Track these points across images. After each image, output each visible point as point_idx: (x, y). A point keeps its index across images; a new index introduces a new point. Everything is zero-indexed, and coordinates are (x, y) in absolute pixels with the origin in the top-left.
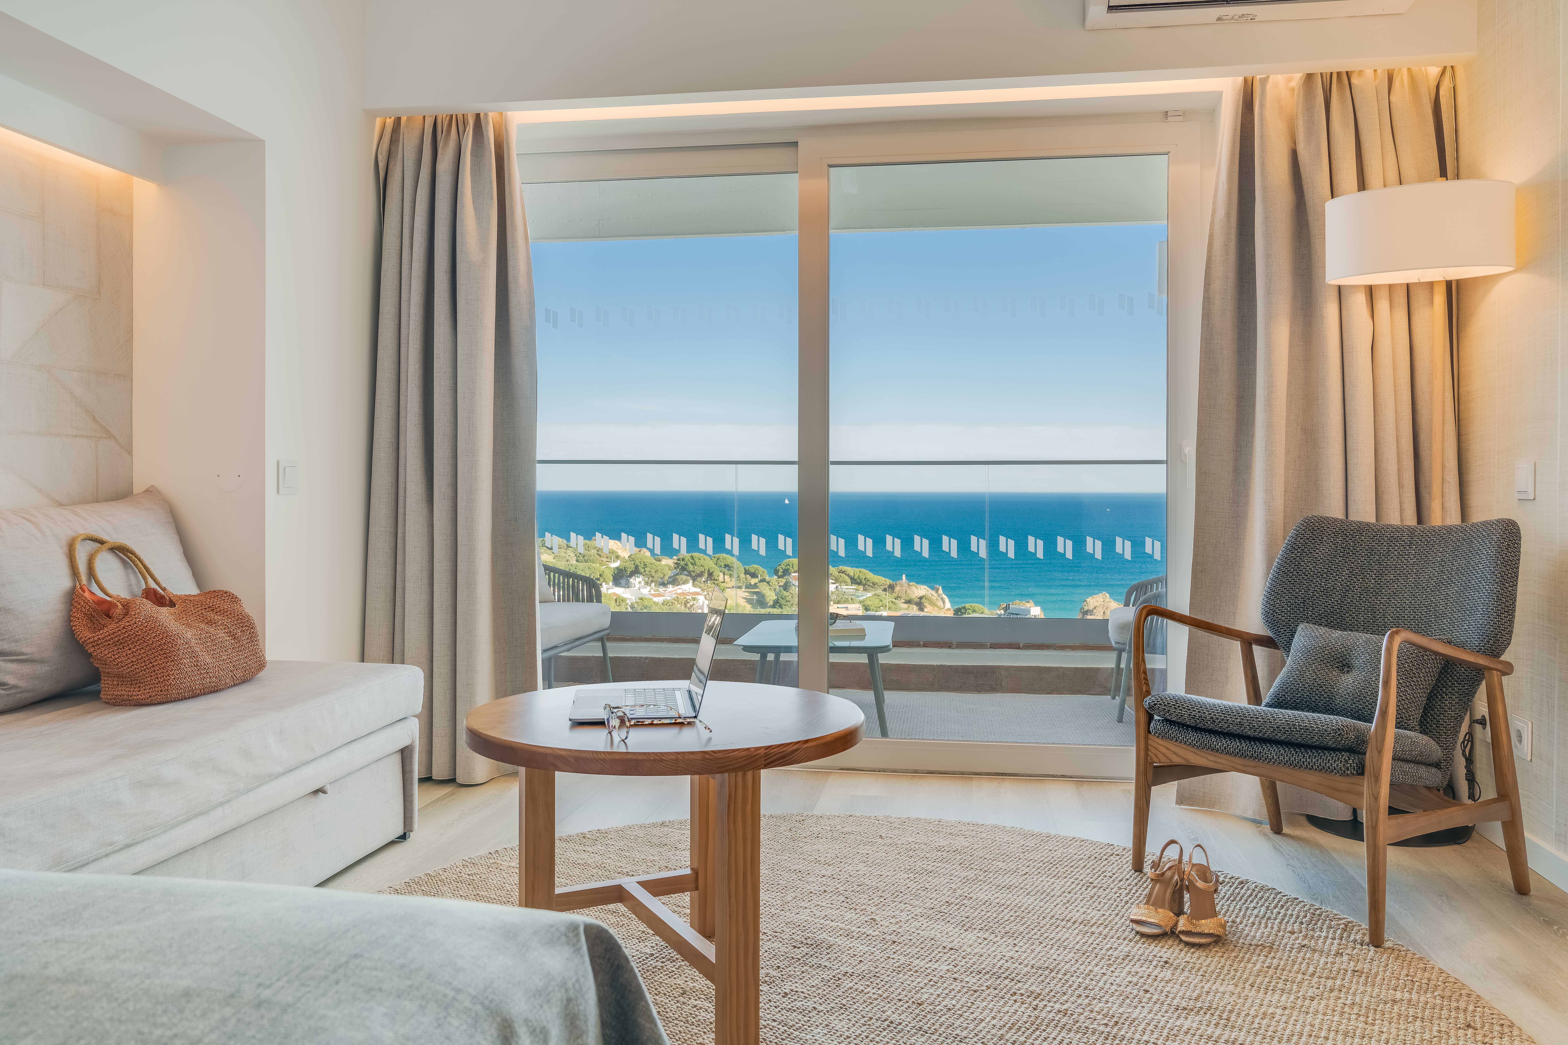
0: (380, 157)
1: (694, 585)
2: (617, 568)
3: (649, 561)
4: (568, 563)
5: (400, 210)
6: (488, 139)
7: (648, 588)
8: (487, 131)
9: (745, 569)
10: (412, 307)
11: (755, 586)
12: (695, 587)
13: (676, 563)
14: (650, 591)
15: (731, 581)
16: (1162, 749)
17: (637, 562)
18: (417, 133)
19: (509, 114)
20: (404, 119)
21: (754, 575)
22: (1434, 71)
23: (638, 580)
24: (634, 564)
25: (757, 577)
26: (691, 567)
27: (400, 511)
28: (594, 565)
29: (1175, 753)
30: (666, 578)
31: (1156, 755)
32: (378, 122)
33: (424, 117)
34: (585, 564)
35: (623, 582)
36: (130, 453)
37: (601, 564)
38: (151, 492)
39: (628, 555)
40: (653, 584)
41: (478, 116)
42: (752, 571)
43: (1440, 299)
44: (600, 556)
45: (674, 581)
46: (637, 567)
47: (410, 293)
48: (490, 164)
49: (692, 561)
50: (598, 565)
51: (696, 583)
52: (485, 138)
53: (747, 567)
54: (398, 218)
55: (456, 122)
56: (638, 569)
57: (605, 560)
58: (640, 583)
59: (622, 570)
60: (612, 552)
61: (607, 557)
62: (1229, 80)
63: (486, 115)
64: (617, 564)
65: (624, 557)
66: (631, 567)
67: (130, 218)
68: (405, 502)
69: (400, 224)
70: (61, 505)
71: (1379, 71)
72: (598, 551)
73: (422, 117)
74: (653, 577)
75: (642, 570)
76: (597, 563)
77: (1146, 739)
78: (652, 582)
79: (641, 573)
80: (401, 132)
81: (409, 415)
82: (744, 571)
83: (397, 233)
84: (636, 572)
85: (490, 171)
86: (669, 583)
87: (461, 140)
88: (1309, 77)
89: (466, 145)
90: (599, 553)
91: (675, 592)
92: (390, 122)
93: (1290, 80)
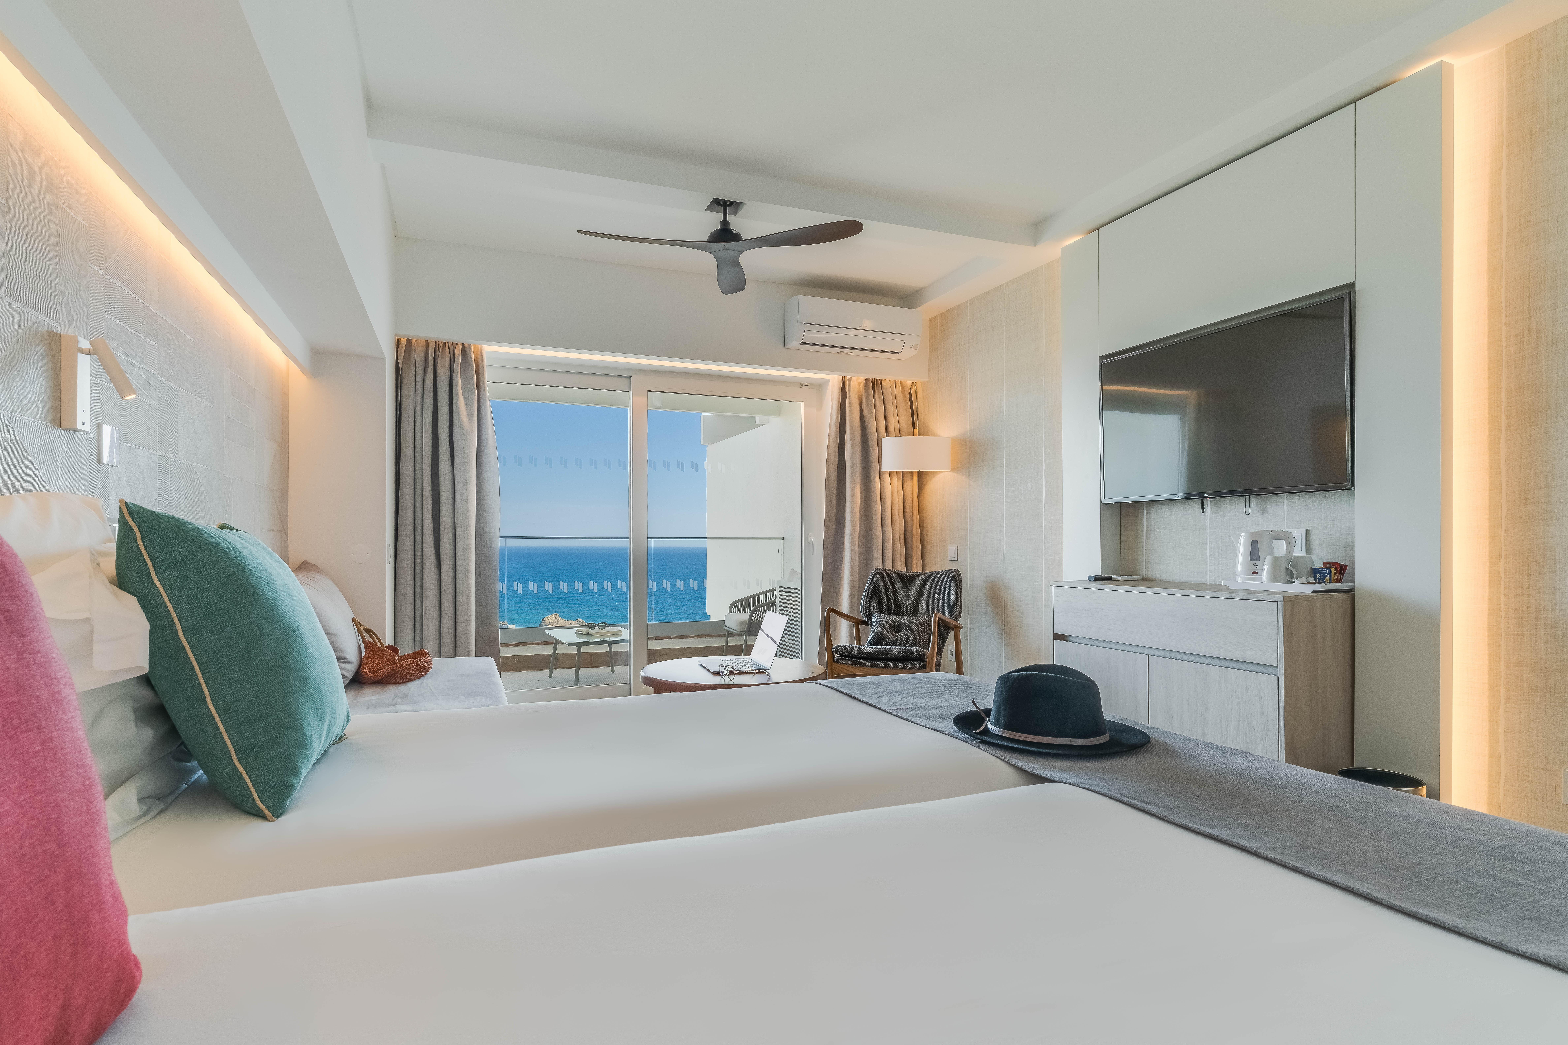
5: (414, 394)
6: (471, 358)
8: (470, 354)
10: (425, 453)
16: (840, 668)
18: (422, 349)
19: (483, 347)
20: (414, 341)
22: (909, 383)
27: (417, 572)
29: (846, 670)
31: (837, 671)
33: (427, 341)
41: (464, 345)
43: (915, 478)
47: (423, 444)
48: (472, 374)
52: (469, 358)
54: (413, 398)
55: (449, 346)
62: (836, 377)
63: (469, 345)
68: (422, 567)
69: (414, 402)
71: (892, 381)
73: (425, 340)
77: (832, 665)
80: (412, 347)
81: (425, 516)
83: (413, 408)
85: (473, 378)
87: (453, 358)
88: (867, 379)
89: (458, 361)
92: (404, 340)
93: (858, 379)
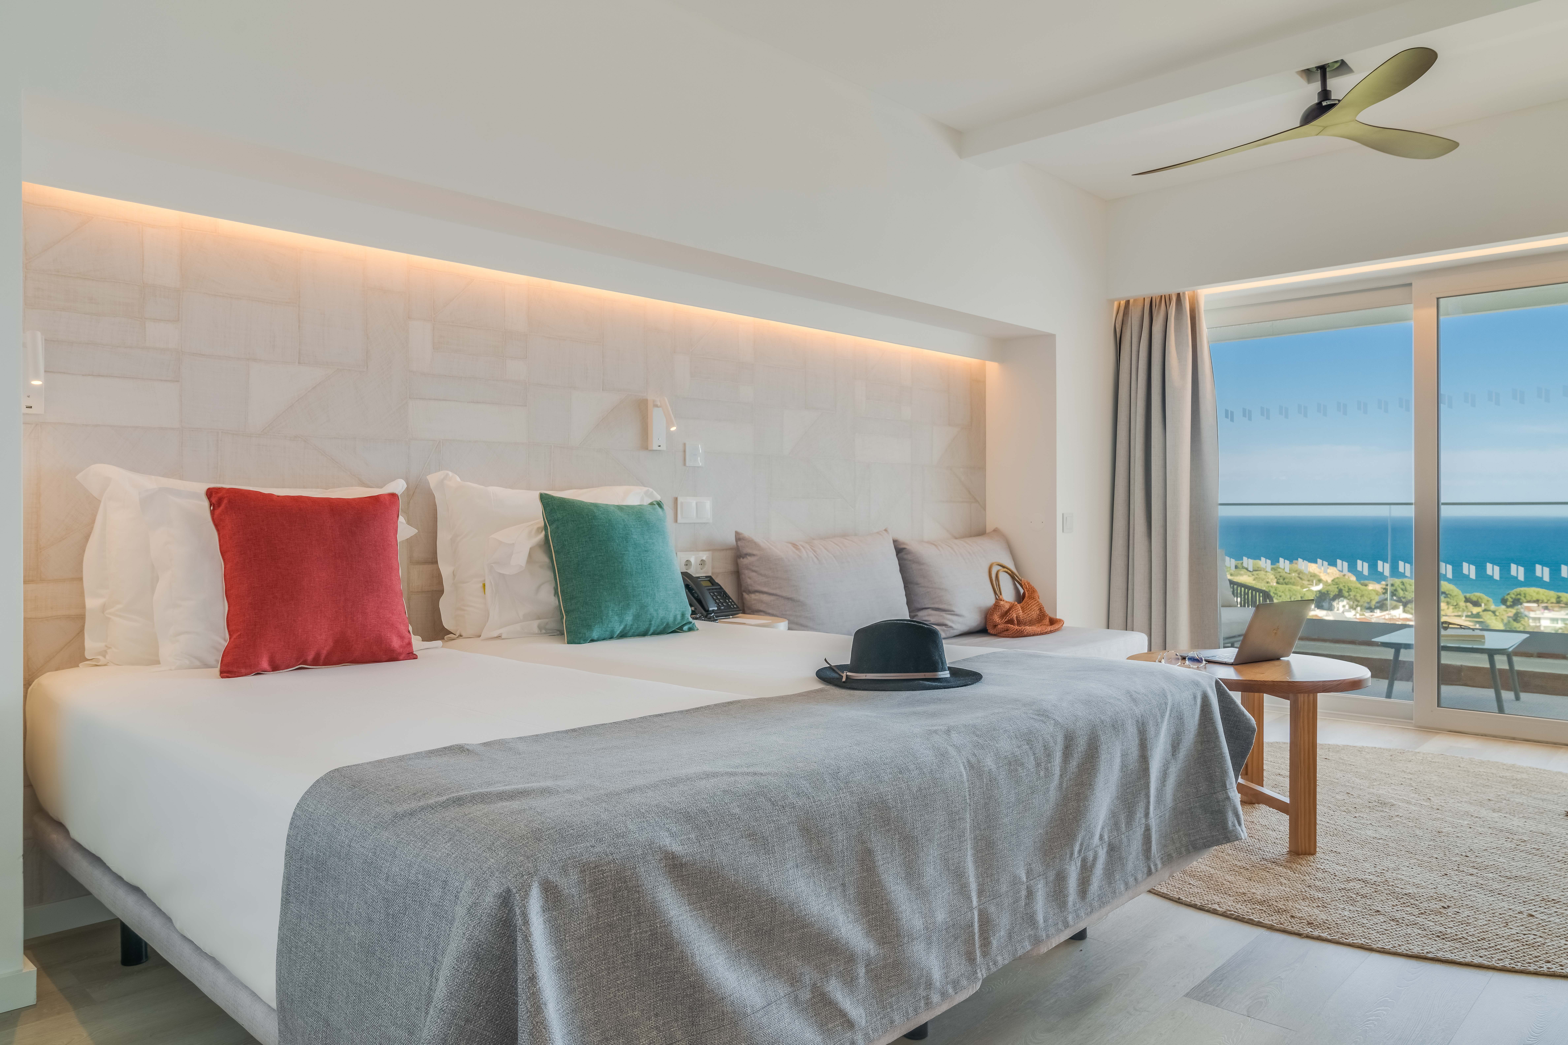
0: (1117, 325)
1: (1404, 611)
2: (1320, 591)
3: (1353, 585)
4: (1268, 584)
5: (1130, 357)
6: (1185, 308)
7: (1353, 612)
8: (1185, 303)
9: (1465, 597)
10: (1138, 417)
11: (1478, 615)
12: (1406, 613)
13: (1384, 589)
14: (1355, 615)
15: (1448, 608)
17: (1341, 586)
18: (1139, 309)
19: (1199, 291)
20: (1132, 301)
21: (1476, 604)
23: (1341, 604)
24: (1338, 588)
25: (1480, 606)
26: (1401, 593)
27: (1131, 542)
28: (1294, 587)
30: (1373, 603)
32: (1116, 304)
33: (1144, 298)
34: (1285, 586)
35: (1325, 604)
36: (985, 509)
37: (1303, 587)
38: (996, 531)
39: (1332, 579)
40: (1359, 609)
41: (1179, 295)
42: (1475, 599)
44: (1301, 578)
45: (1382, 606)
46: (1340, 591)
47: (1136, 408)
48: (1187, 324)
49: (1403, 587)
50: (1299, 588)
51: (1407, 609)
52: (1184, 308)
53: (1468, 595)
54: (1129, 361)
55: (1166, 300)
56: (1342, 593)
57: (1306, 583)
58: (1344, 606)
59: (1324, 593)
60: (1314, 576)
61: (1309, 581)
63: (1184, 293)
64: (1320, 587)
65: (1327, 581)
66: (1334, 591)
67: (984, 382)
68: (1134, 536)
69: (1130, 366)
70: (956, 538)
72: (1299, 574)
73: (1143, 299)
74: (1358, 601)
75: (1346, 594)
76: (1298, 585)
78: (1357, 606)
79: (1345, 597)
80: (1130, 308)
81: (1136, 483)
82: (1464, 599)
83: (1128, 371)
84: (1339, 595)
85: (1187, 328)
86: (1376, 608)
87: (1168, 308)
89: (1171, 314)
90: (1300, 576)
91: (1383, 617)
92: (1123, 303)
